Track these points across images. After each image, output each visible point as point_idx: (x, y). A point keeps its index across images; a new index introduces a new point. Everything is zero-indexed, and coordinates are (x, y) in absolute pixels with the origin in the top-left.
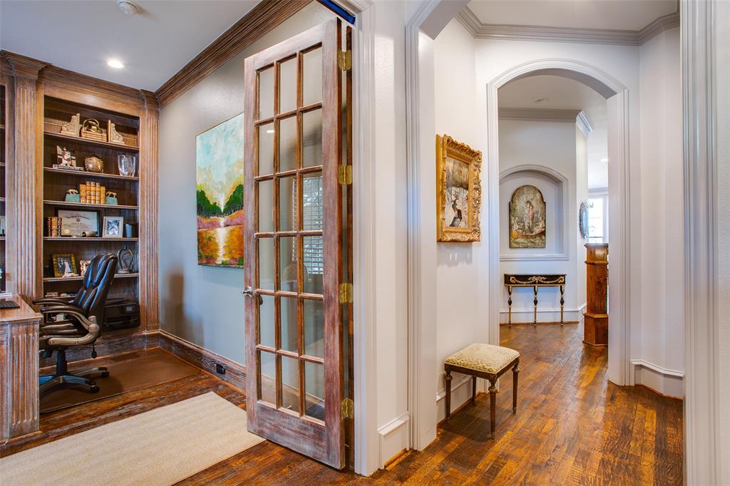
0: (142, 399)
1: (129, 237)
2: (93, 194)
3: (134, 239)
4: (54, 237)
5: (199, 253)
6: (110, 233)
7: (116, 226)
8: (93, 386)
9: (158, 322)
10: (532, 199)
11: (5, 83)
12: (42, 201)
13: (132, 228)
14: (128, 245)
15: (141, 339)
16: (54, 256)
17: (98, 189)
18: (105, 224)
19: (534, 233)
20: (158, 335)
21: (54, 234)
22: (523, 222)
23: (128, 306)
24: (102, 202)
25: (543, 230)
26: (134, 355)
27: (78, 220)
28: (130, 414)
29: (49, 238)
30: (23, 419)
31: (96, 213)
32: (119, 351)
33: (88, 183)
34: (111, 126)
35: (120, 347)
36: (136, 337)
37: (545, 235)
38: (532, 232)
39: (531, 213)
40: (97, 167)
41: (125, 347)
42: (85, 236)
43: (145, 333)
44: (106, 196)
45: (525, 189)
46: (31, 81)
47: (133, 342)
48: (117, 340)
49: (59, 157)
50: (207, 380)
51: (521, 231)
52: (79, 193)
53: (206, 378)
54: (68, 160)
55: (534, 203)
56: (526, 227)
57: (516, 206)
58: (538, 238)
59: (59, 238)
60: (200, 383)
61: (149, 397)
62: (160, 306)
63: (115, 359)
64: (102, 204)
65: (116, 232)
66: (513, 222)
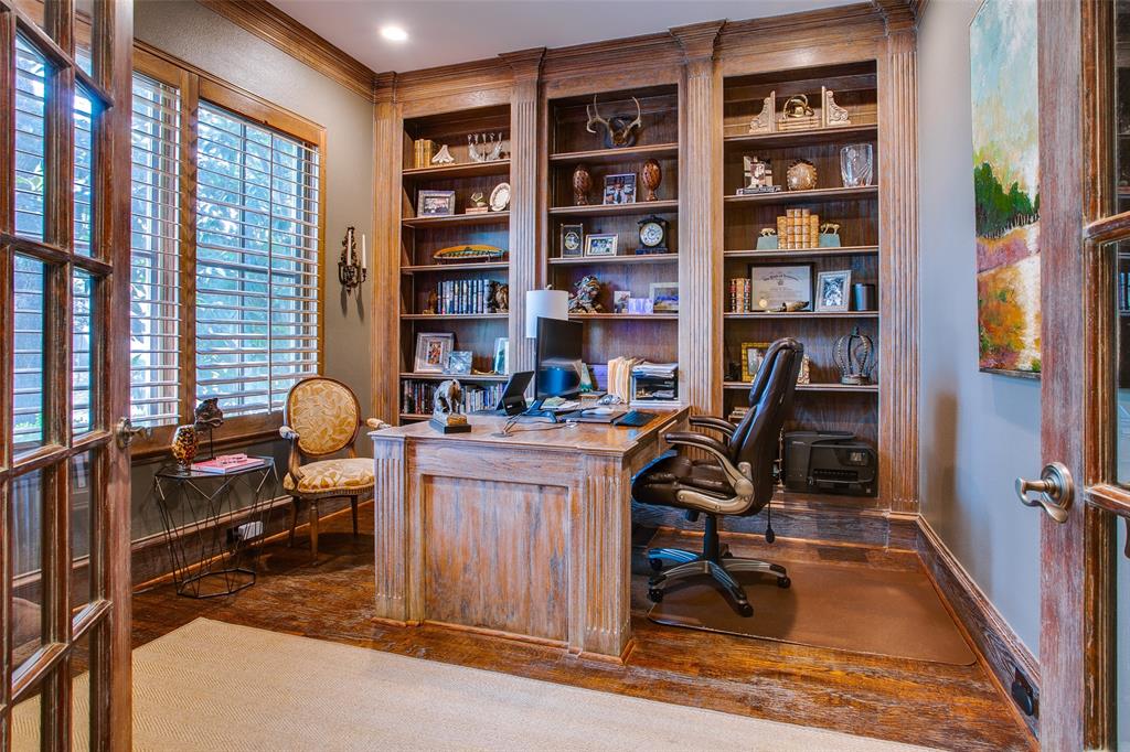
0: (804, 678)
1: (862, 310)
2: (798, 233)
3: (871, 314)
4: (740, 311)
5: (981, 339)
6: (829, 303)
7: (838, 290)
8: (741, 602)
9: (916, 496)
11: (677, 78)
12: (721, 252)
13: (868, 290)
14: (861, 325)
15: (877, 525)
16: (744, 346)
17: (805, 221)
18: (820, 286)
20: (913, 524)
21: (739, 308)
23: (857, 451)
24: (813, 244)
26: (860, 556)
27: (781, 283)
28: (759, 709)
29: (733, 315)
30: (600, 626)
31: (808, 268)
32: (836, 537)
33: (789, 212)
34: (827, 95)
35: (837, 530)
36: (870, 517)
40: (804, 179)
41: (847, 533)
42: (785, 310)
43: (888, 514)
44: (820, 231)
46: (705, 61)
47: (862, 526)
48: (832, 514)
49: (746, 174)
50: (985, 703)
52: (776, 234)
53: (984, 694)
54: (761, 177)
59: (747, 314)
60: (960, 701)
61: (822, 681)
62: (921, 461)
63: (824, 553)
64: (814, 248)
65: (838, 301)
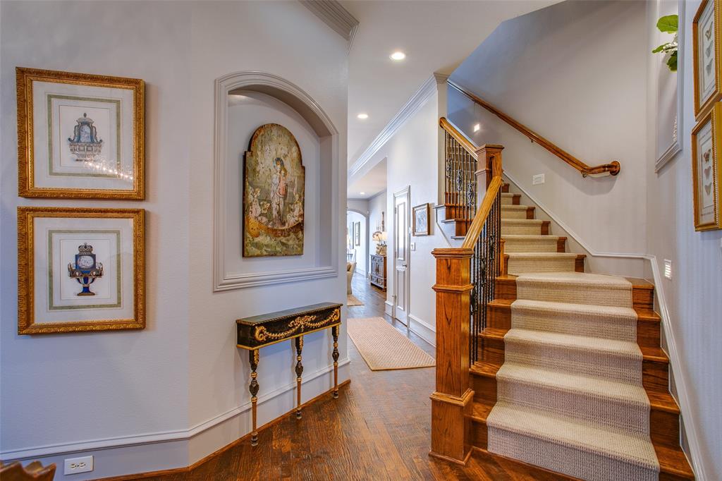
10: (285, 156)
19: (286, 227)
22: (270, 202)
25: (300, 219)
37: (302, 230)
38: (284, 224)
39: (282, 185)
45: (275, 131)
51: (264, 220)
55: (288, 164)
56: (275, 213)
57: (257, 163)
58: (292, 235)
66: (250, 197)
